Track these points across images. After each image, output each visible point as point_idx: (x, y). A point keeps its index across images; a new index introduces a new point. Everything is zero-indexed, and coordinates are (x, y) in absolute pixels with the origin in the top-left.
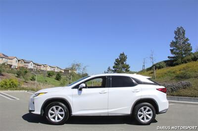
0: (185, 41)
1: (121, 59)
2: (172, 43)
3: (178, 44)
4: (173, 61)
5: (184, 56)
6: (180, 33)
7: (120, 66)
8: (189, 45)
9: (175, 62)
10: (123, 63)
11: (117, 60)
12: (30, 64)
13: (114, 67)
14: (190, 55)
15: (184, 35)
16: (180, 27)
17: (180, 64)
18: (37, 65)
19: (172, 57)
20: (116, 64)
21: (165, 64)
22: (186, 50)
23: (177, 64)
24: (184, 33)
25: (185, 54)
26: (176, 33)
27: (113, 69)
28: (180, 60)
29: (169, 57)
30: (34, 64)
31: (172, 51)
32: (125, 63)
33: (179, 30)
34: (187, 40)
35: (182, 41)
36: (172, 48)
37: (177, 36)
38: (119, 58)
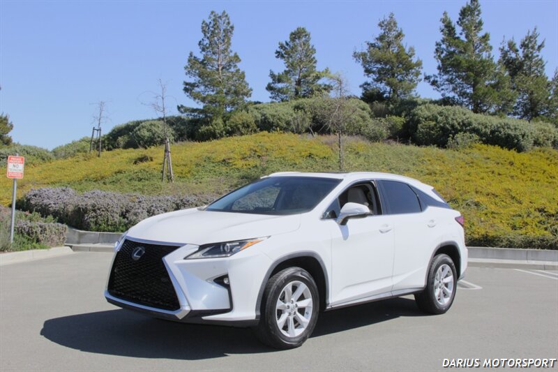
4: (195, 123)
5: (229, 109)
8: (242, 76)
9: (203, 129)
14: (246, 108)
19: (194, 110)
21: (170, 132)
22: (236, 92)
23: (211, 136)
24: (229, 31)
25: (233, 104)
26: (205, 28)
28: (220, 121)
29: (180, 108)
31: (189, 88)
34: (237, 58)
36: (192, 80)
37: (206, 42)
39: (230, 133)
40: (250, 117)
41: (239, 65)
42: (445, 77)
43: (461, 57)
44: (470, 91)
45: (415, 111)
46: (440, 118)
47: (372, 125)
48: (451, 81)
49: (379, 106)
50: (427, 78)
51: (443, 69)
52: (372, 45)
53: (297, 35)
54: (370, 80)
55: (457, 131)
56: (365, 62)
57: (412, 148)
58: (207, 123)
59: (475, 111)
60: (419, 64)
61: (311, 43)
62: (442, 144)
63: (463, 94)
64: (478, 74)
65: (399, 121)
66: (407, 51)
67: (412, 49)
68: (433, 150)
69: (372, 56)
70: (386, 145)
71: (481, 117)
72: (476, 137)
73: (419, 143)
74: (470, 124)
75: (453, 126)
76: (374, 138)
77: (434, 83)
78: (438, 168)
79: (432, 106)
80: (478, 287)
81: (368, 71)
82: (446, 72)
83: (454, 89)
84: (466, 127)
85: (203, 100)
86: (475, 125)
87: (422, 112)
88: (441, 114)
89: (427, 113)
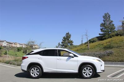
0: (110, 23)
1: (67, 37)
2: (101, 24)
3: (105, 25)
4: (102, 37)
5: (110, 33)
6: (106, 17)
7: (67, 41)
8: (113, 25)
9: (104, 37)
10: (68, 40)
11: (64, 38)
12: (4, 42)
13: (62, 43)
14: (114, 32)
15: (109, 19)
16: (106, 13)
17: (107, 38)
18: (10, 43)
19: (102, 34)
20: (64, 41)
21: (97, 39)
22: (111, 29)
23: (105, 39)
24: (109, 16)
25: (110, 31)
26: (104, 17)
27: (62, 44)
29: (99, 34)
30: (7, 42)
32: (70, 39)
33: (106, 15)
34: (112, 21)
35: (108, 23)
36: (102, 28)
37: (105, 20)
38: (65, 36)
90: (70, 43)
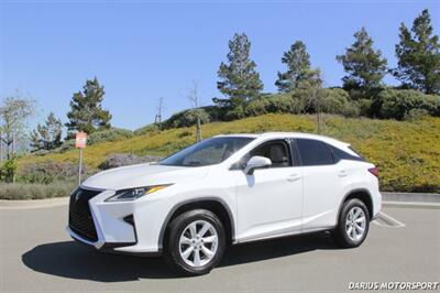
0: (249, 67)
1: (90, 94)
2: (220, 68)
3: (234, 72)
4: (224, 109)
5: (248, 99)
6: (239, 47)
7: (87, 112)
8: (257, 76)
9: (229, 113)
10: (92, 106)
11: (77, 98)
13: (70, 116)
15: (247, 54)
16: (240, 34)
17: (241, 117)
19: (223, 101)
20: (75, 107)
21: (206, 116)
22: (252, 87)
23: (235, 117)
24: (247, 47)
25: (250, 95)
26: (231, 45)
27: (69, 121)
28: (240, 107)
29: (214, 100)
31: (220, 86)
32: (98, 104)
33: (238, 39)
34: (253, 64)
35: (243, 66)
36: (222, 80)
37: (232, 54)
38: (82, 90)
39: (247, 115)
40: (261, 104)
41: (255, 69)
42: (404, 69)
43: (415, 55)
44: (423, 78)
45: (380, 95)
46: (398, 99)
47: (348, 106)
48: (408, 72)
49: (354, 92)
50: (390, 71)
51: (402, 64)
52: (350, 50)
53: (296, 46)
54: (348, 75)
55: (411, 108)
56: (345, 62)
57: (376, 121)
58: (232, 109)
59: (427, 93)
60: (385, 61)
61: (307, 51)
62: (400, 118)
63: (418, 81)
64: (428, 66)
65: (368, 102)
66: (375, 52)
67: (379, 51)
68: (393, 122)
69: (349, 57)
70: (357, 120)
71: (430, 97)
72: (425, 111)
73: (381, 117)
74: (421, 102)
75: (408, 104)
76: (349, 115)
77: (396, 74)
78: (393, 134)
79: (393, 91)
80: (403, 225)
81: (347, 69)
82: (404, 65)
83: (411, 78)
84: (418, 104)
85: (230, 93)
86: (425, 102)
87: (385, 95)
88: (399, 96)
89: (389, 96)
90: (100, 118)
